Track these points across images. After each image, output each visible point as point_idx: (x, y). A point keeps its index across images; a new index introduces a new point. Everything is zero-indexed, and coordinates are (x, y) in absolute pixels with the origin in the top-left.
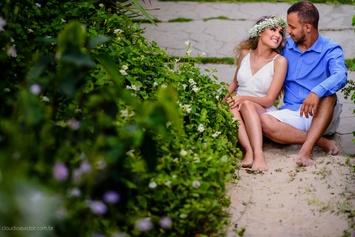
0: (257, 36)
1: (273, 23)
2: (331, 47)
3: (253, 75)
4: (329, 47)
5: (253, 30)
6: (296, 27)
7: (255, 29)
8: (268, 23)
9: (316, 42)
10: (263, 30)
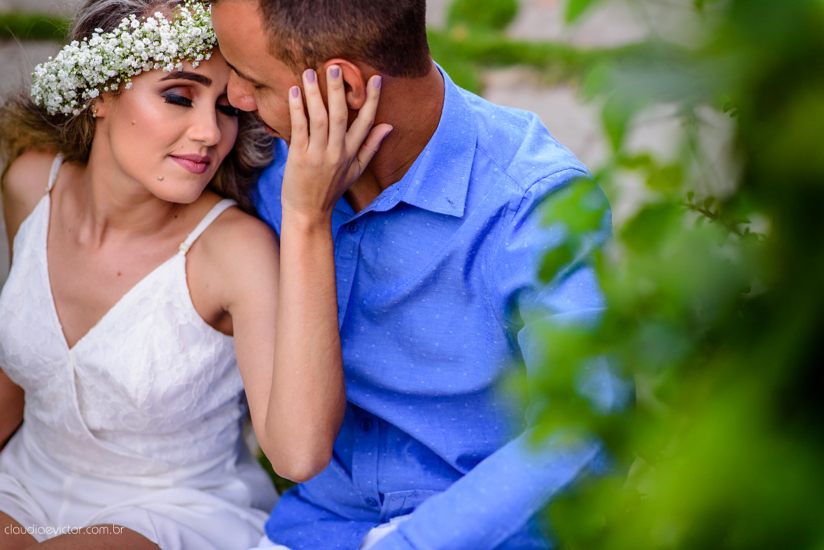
0: (76, 112)
1: (173, 48)
2: (521, 194)
3: (70, 347)
4: (512, 192)
5: (53, 77)
6: (268, 83)
7: (62, 73)
8: (139, 45)
9: (428, 153)
10: (116, 87)
